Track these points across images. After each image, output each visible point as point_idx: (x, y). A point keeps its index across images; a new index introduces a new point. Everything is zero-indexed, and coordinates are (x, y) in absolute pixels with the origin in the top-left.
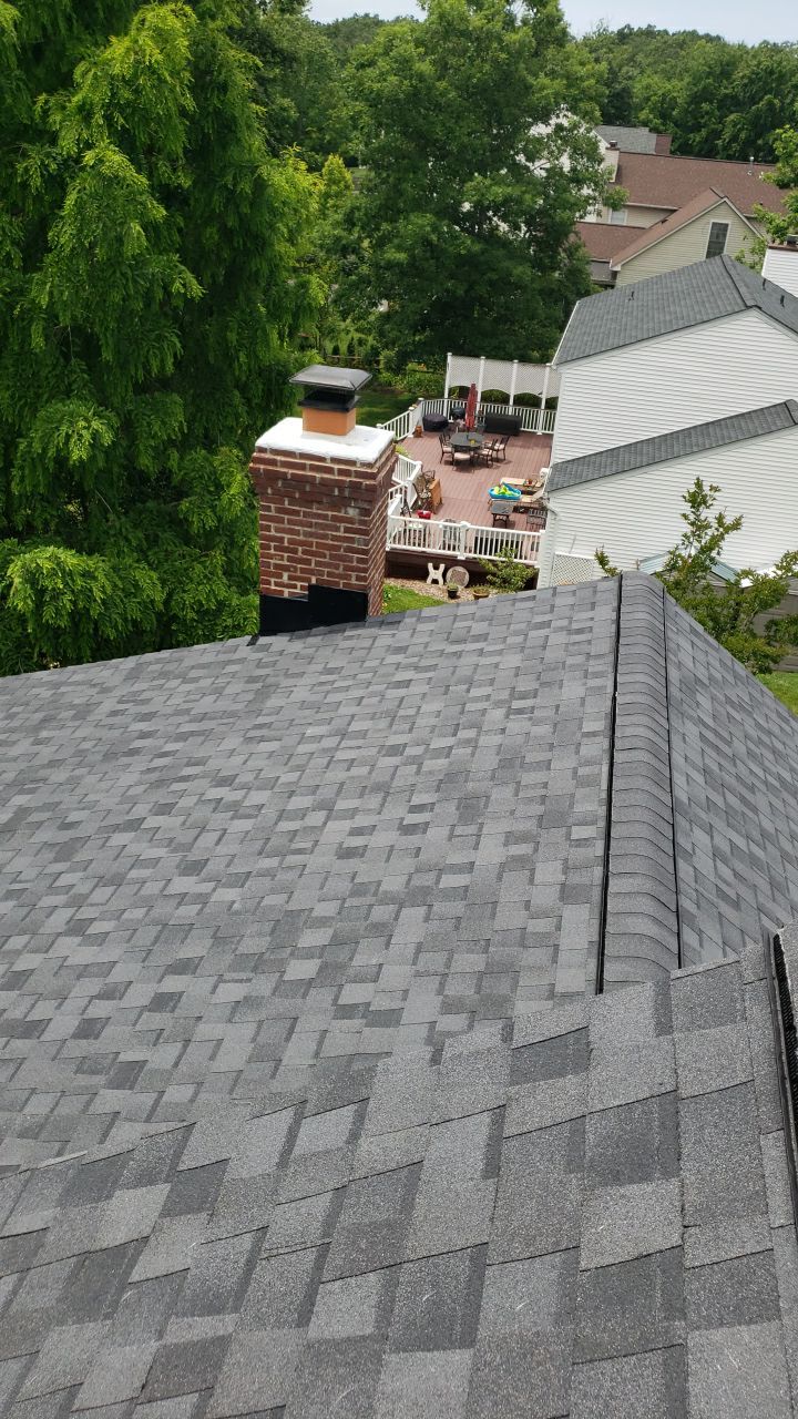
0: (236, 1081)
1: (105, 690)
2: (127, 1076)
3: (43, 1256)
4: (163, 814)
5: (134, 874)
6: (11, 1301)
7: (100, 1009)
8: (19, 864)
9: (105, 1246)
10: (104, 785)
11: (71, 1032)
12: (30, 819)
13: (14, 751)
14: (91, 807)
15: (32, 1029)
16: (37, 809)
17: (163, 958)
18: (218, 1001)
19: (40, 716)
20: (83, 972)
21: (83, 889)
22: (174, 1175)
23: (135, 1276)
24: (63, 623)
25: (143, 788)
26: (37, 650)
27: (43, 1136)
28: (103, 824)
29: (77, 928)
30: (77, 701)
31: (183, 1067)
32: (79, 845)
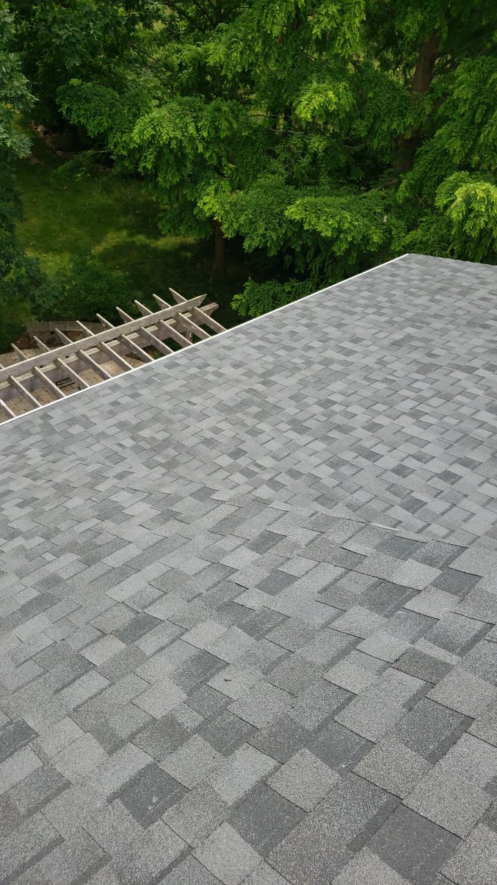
0: (473, 541)
1: (483, 283)
2: (414, 506)
3: (359, 568)
4: (490, 371)
5: (459, 398)
6: (339, 580)
7: (411, 463)
8: (396, 365)
9: (394, 582)
10: (461, 339)
11: (392, 467)
12: (412, 343)
13: (418, 301)
14: (449, 349)
15: (372, 456)
16: (418, 339)
17: (456, 452)
18: (481, 491)
19: (439, 285)
20: (410, 439)
21: (427, 394)
22: (445, 567)
23: (408, 605)
24: (474, 234)
25: (484, 350)
26: (451, 246)
27: (358, 512)
28: (452, 362)
29: (415, 414)
30: (464, 284)
31: (446, 517)
32: (434, 368)
